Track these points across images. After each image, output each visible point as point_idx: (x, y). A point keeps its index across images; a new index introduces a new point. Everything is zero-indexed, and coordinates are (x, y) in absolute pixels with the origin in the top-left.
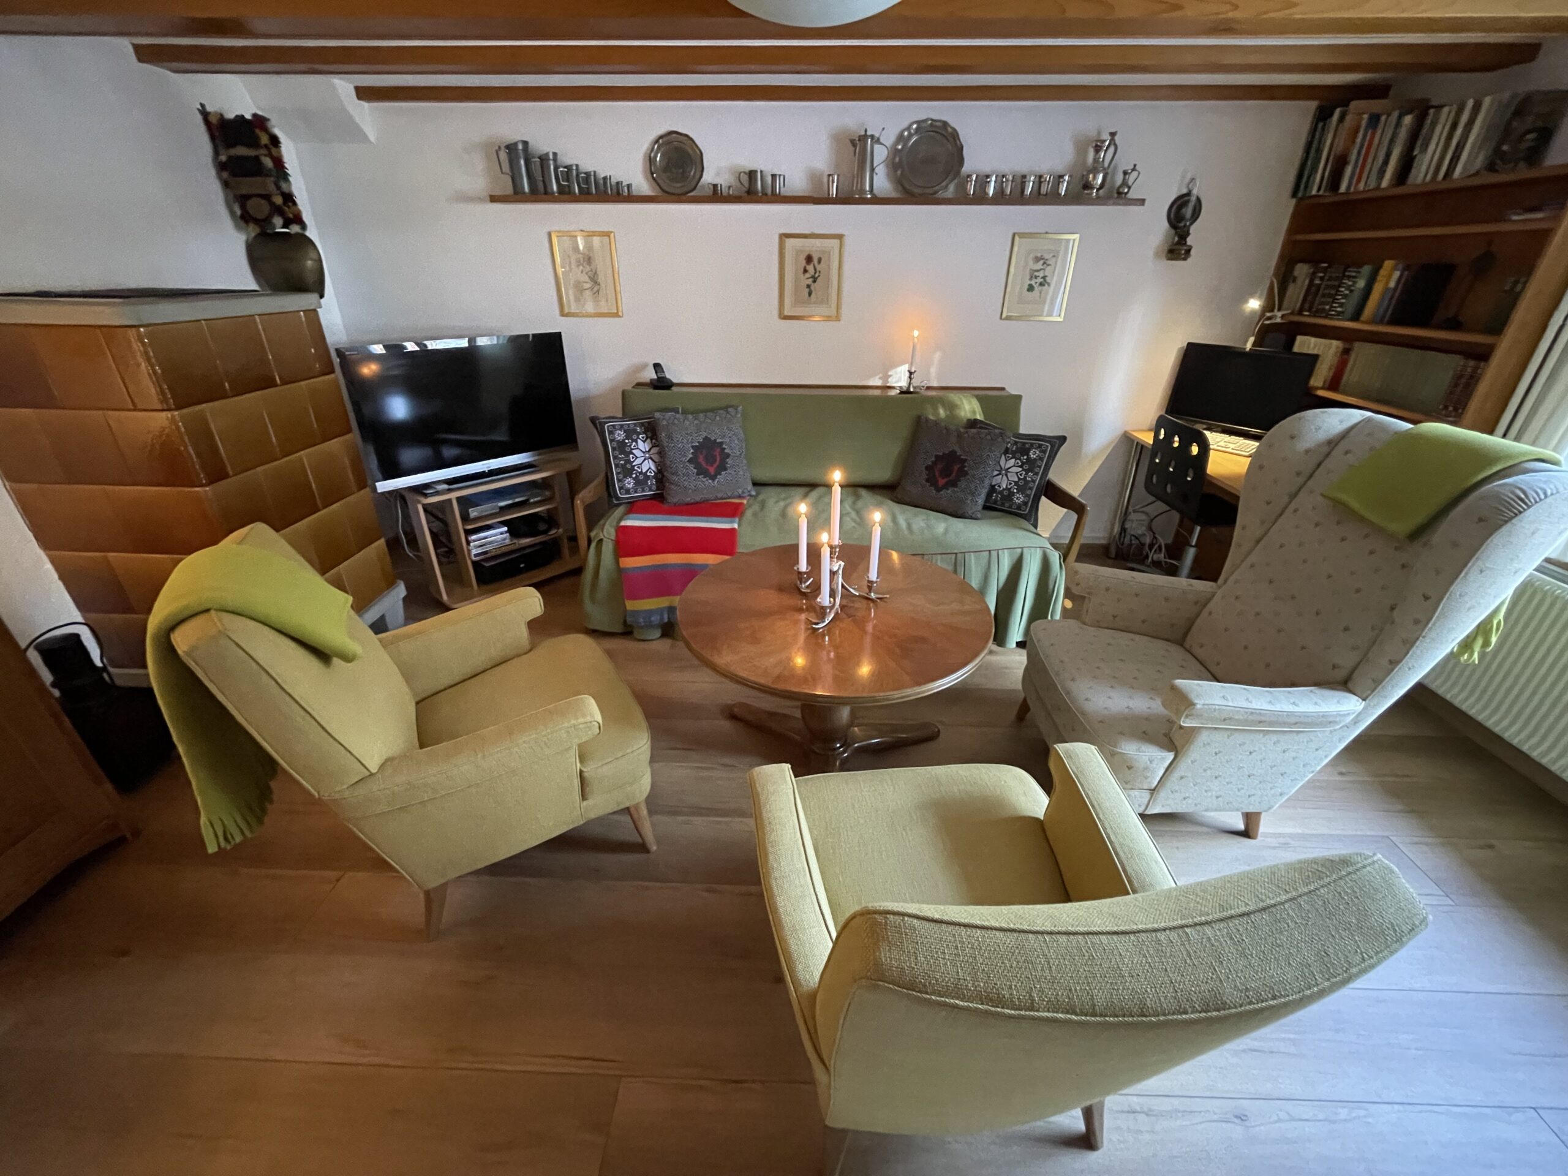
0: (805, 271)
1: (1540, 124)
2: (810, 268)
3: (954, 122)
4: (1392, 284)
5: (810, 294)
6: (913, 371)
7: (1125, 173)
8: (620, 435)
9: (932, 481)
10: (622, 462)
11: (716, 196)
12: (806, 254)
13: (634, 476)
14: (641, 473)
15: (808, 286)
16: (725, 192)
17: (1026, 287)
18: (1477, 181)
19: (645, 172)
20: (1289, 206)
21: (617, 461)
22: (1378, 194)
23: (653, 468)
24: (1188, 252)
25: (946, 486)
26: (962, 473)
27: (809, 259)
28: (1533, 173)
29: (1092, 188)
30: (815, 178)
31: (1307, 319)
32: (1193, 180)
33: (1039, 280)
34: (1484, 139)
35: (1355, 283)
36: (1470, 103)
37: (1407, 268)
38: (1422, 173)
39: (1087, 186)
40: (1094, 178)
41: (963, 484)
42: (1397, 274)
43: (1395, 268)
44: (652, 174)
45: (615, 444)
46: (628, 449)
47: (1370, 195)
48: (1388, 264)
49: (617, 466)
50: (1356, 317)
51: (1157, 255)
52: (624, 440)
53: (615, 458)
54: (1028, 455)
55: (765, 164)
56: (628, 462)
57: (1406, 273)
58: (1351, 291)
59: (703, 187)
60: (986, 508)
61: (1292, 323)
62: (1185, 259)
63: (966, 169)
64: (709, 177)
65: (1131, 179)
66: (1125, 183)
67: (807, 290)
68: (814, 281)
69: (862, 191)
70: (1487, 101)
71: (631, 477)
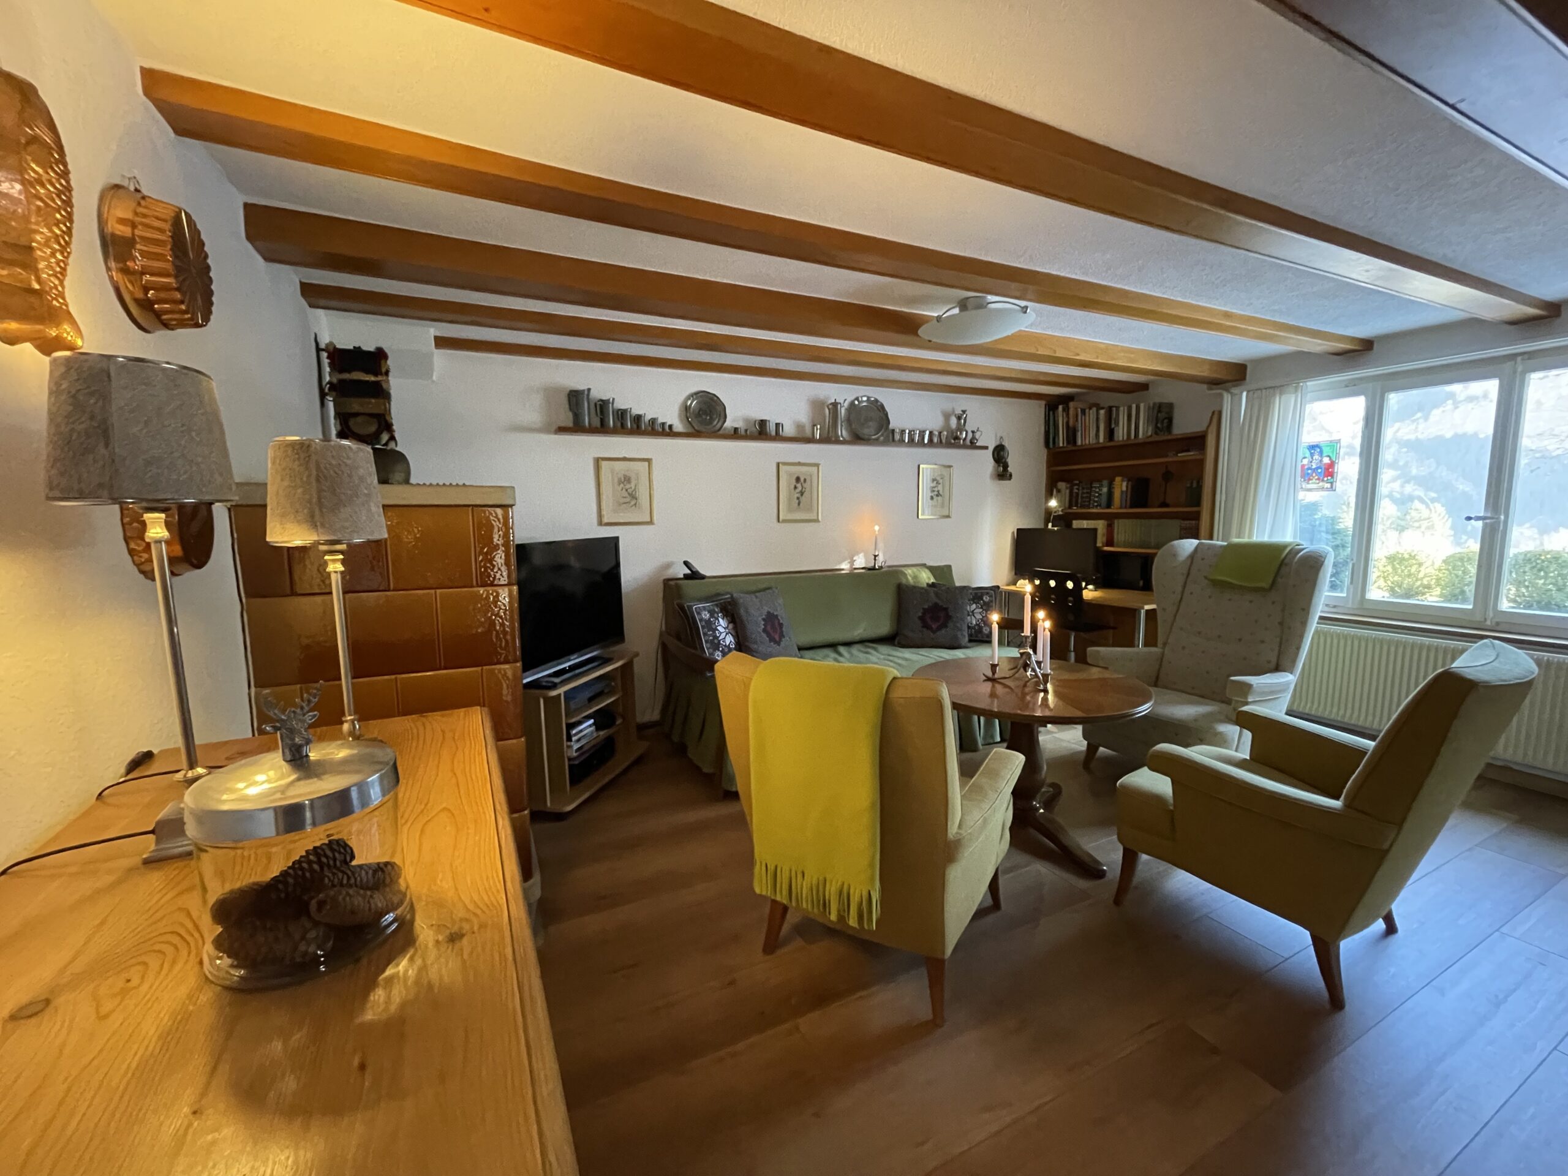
0: (796, 488)
1: (1167, 416)
2: (799, 485)
3: (881, 399)
4: (1124, 489)
5: (799, 504)
6: (877, 554)
7: (973, 432)
8: (706, 615)
9: (926, 626)
10: (711, 638)
11: (736, 435)
12: (796, 476)
13: (721, 649)
14: (725, 646)
15: (798, 498)
16: (743, 433)
17: (929, 497)
18: (1150, 440)
19: (680, 416)
20: (1044, 453)
21: (707, 638)
22: (1097, 446)
23: (733, 640)
24: (1011, 475)
25: (939, 628)
26: (948, 617)
27: (798, 479)
28: (1169, 437)
29: (960, 439)
30: (800, 427)
31: (1075, 509)
32: (1001, 438)
33: (936, 493)
34: (1148, 421)
35: (1101, 490)
36: (1134, 406)
37: (1129, 481)
38: (1121, 434)
39: (957, 438)
40: (961, 433)
41: (950, 625)
42: (1125, 484)
43: (1123, 481)
44: (688, 419)
45: (704, 623)
46: (714, 627)
47: (1094, 446)
48: (1118, 479)
49: (707, 642)
50: (1109, 505)
51: (992, 477)
52: (709, 619)
53: (705, 634)
54: (982, 599)
55: (772, 417)
56: (716, 637)
57: (1130, 483)
58: (1101, 494)
59: (725, 429)
60: (970, 641)
61: (1066, 513)
62: (1010, 479)
63: (891, 426)
64: (729, 424)
65: (977, 435)
66: (974, 438)
67: (797, 501)
68: (802, 495)
69: (837, 436)
70: (1142, 406)
71: (719, 650)
